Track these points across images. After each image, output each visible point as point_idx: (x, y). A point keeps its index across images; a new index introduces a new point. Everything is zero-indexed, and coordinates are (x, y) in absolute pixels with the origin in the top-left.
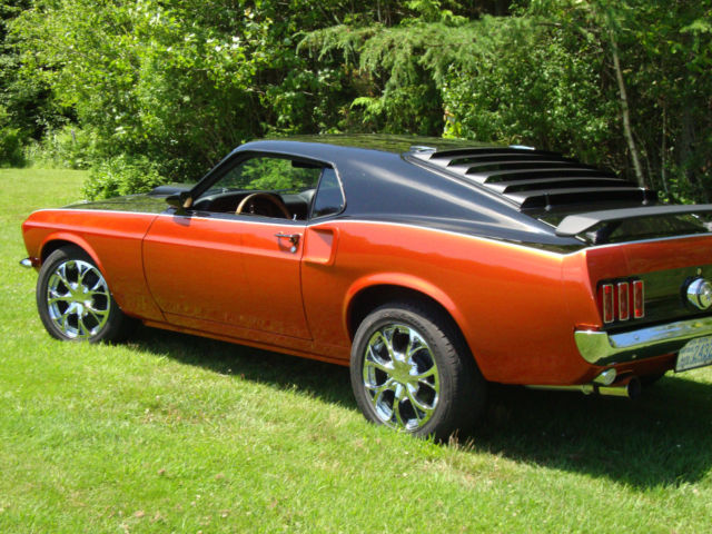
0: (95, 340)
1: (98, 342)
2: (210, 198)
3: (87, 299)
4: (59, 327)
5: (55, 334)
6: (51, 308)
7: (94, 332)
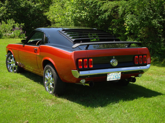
0: (15, 72)
1: (15, 73)
2: (31, 41)
3: (14, 63)
4: (9, 69)
5: (9, 71)
6: (8, 65)
7: (15, 71)
